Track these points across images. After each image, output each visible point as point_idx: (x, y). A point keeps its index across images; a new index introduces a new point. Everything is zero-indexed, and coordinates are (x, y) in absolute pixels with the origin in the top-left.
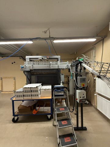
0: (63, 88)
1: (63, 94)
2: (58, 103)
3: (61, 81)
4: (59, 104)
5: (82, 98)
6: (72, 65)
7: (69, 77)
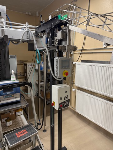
0: (19, 85)
1: (18, 99)
2: (7, 121)
3: (13, 71)
4: (9, 123)
5: (63, 100)
6: (36, 33)
7: (25, 65)
